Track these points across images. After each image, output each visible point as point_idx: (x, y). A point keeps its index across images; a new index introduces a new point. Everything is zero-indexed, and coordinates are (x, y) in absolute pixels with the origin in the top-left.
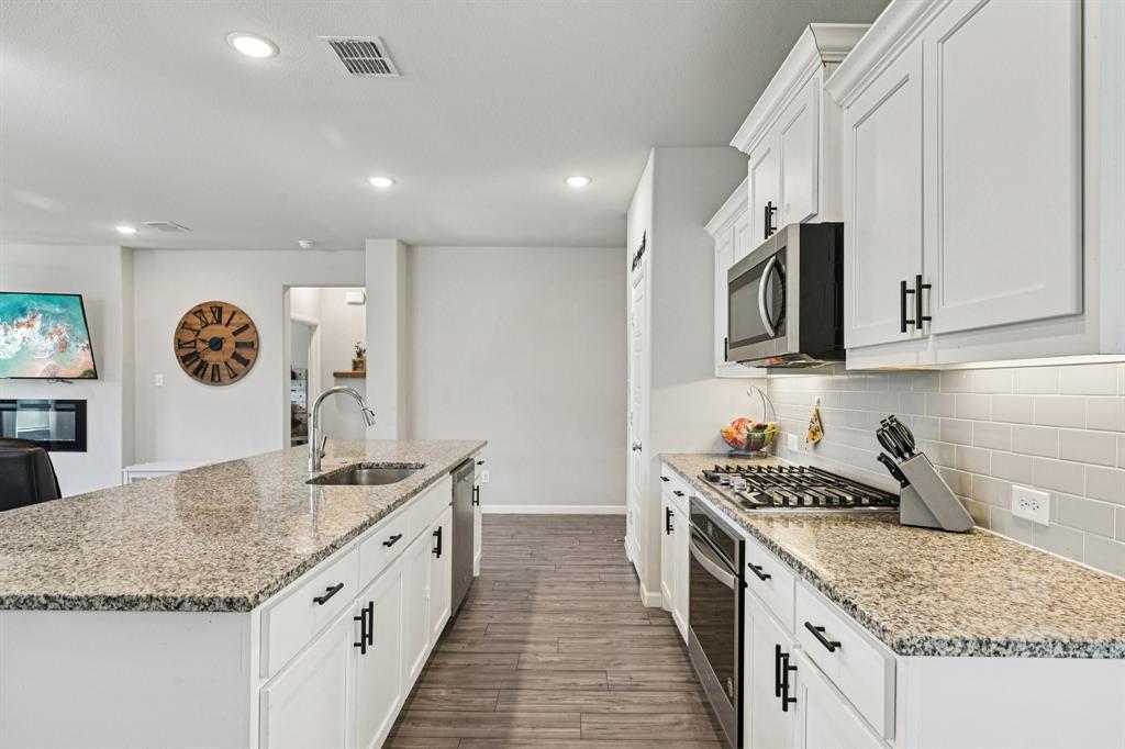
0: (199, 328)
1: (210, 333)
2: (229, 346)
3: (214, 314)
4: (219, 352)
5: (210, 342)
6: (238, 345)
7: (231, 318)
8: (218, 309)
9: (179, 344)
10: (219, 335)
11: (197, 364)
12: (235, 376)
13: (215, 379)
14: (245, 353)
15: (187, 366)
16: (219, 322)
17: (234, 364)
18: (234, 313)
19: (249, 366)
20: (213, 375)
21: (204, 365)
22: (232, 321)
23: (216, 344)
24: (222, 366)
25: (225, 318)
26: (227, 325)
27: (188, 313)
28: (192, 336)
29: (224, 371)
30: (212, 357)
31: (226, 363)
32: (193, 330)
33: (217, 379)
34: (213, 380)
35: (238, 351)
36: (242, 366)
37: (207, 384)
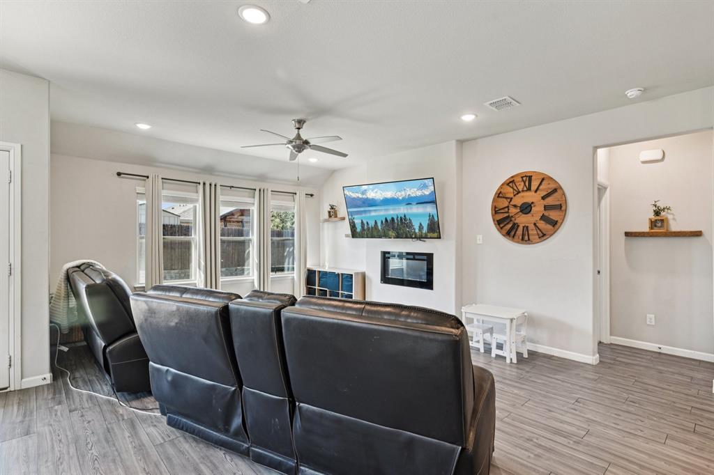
0: (511, 195)
1: (521, 199)
2: (538, 210)
3: (525, 183)
4: (529, 215)
5: (520, 207)
6: (546, 208)
7: (540, 184)
8: (528, 178)
9: (496, 211)
10: (529, 200)
11: (509, 226)
12: (543, 236)
13: (525, 239)
14: (553, 215)
15: (502, 228)
16: (529, 189)
17: (542, 225)
18: (543, 179)
19: (557, 226)
20: (523, 235)
21: (515, 226)
22: (541, 187)
23: (526, 208)
24: (531, 226)
25: (534, 185)
26: (536, 191)
27: (503, 185)
28: (506, 203)
29: (533, 232)
30: (522, 220)
31: (535, 224)
32: (506, 198)
33: (526, 238)
34: (523, 239)
35: (546, 214)
36: (549, 227)
37: (518, 242)
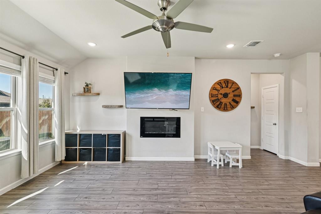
0: (219, 89)
1: (223, 91)
2: (231, 96)
3: (225, 84)
4: (227, 98)
5: (223, 95)
6: (234, 96)
7: (232, 85)
8: (227, 82)
9: (211, 95)
10: (228, 92)
11: (218, 103)
12: (233, 108)
13: (225, 109)
14: (237, 99)
15: (214, 104)
16: (227, 87)
17: (233, 103)
18: (233, 83)
19: (238, 104)
20: (224, 107)
21: (221, 103)
22: (232, 87)
23: (226, 95)
24: (228, 104)
25: (230, 85)
26: (230, 88)
27: (215, 83)
28: (217, 93)
29: (229, 106)
30: (224, 100)
31: (230, 103)
32: (217, 90)
33: (226, 109)
34: (224, 109)
35: (234, 98)
36: (235, 104)
37: (222, 111)
